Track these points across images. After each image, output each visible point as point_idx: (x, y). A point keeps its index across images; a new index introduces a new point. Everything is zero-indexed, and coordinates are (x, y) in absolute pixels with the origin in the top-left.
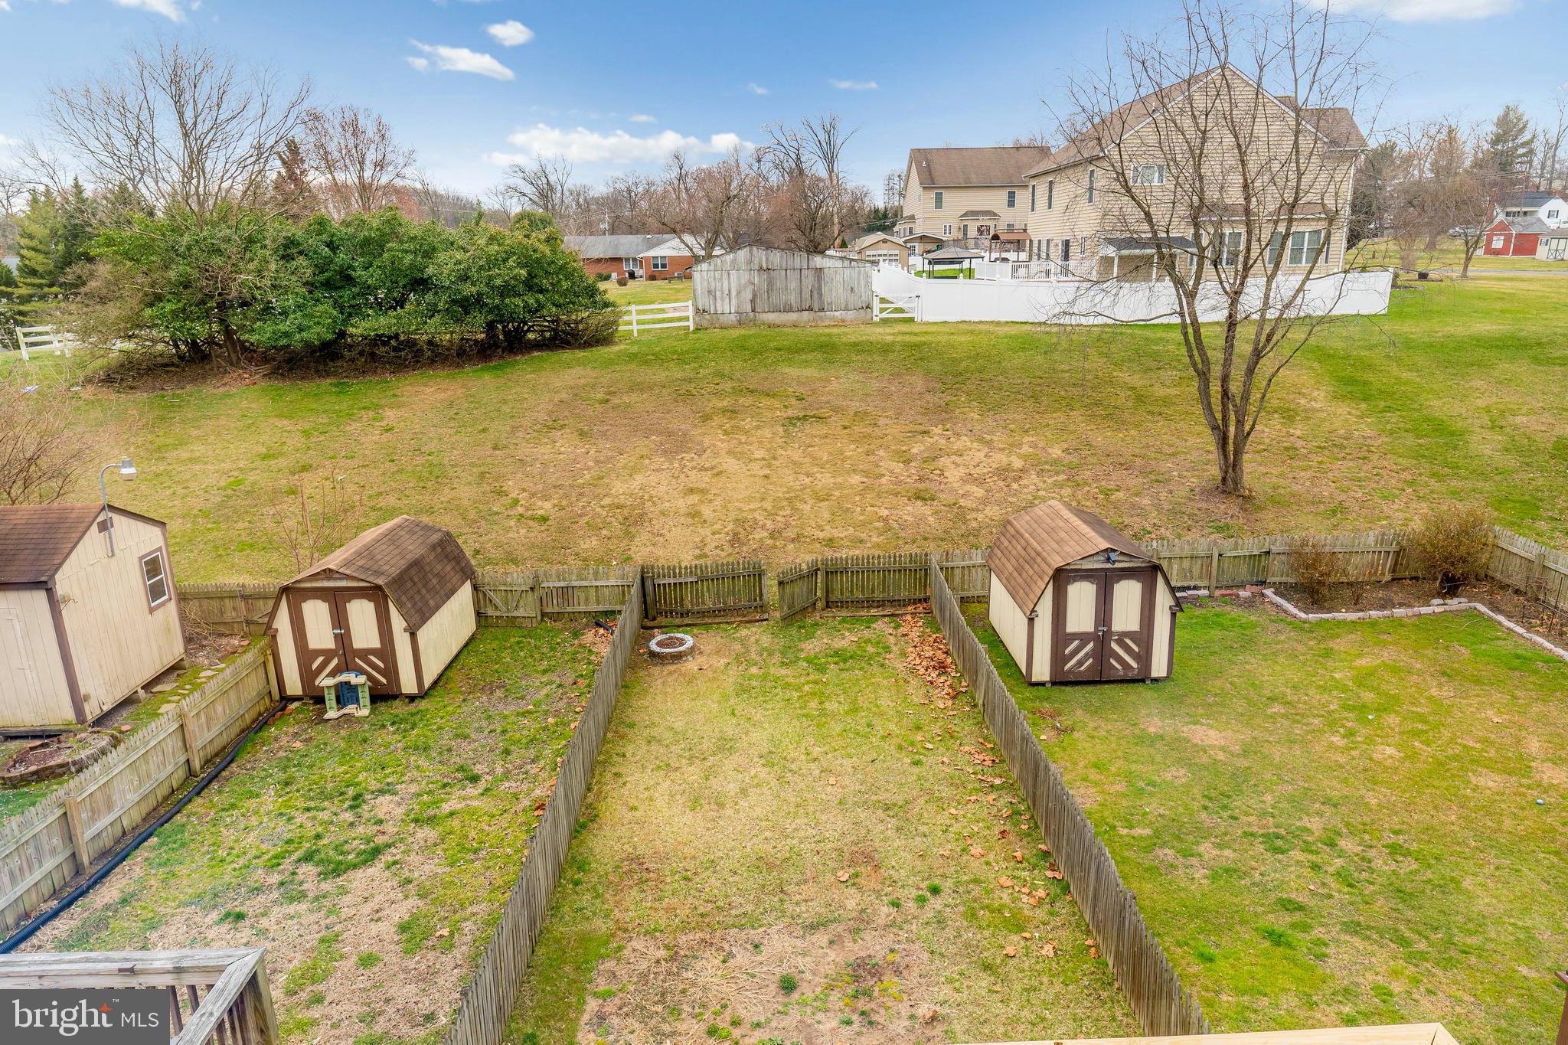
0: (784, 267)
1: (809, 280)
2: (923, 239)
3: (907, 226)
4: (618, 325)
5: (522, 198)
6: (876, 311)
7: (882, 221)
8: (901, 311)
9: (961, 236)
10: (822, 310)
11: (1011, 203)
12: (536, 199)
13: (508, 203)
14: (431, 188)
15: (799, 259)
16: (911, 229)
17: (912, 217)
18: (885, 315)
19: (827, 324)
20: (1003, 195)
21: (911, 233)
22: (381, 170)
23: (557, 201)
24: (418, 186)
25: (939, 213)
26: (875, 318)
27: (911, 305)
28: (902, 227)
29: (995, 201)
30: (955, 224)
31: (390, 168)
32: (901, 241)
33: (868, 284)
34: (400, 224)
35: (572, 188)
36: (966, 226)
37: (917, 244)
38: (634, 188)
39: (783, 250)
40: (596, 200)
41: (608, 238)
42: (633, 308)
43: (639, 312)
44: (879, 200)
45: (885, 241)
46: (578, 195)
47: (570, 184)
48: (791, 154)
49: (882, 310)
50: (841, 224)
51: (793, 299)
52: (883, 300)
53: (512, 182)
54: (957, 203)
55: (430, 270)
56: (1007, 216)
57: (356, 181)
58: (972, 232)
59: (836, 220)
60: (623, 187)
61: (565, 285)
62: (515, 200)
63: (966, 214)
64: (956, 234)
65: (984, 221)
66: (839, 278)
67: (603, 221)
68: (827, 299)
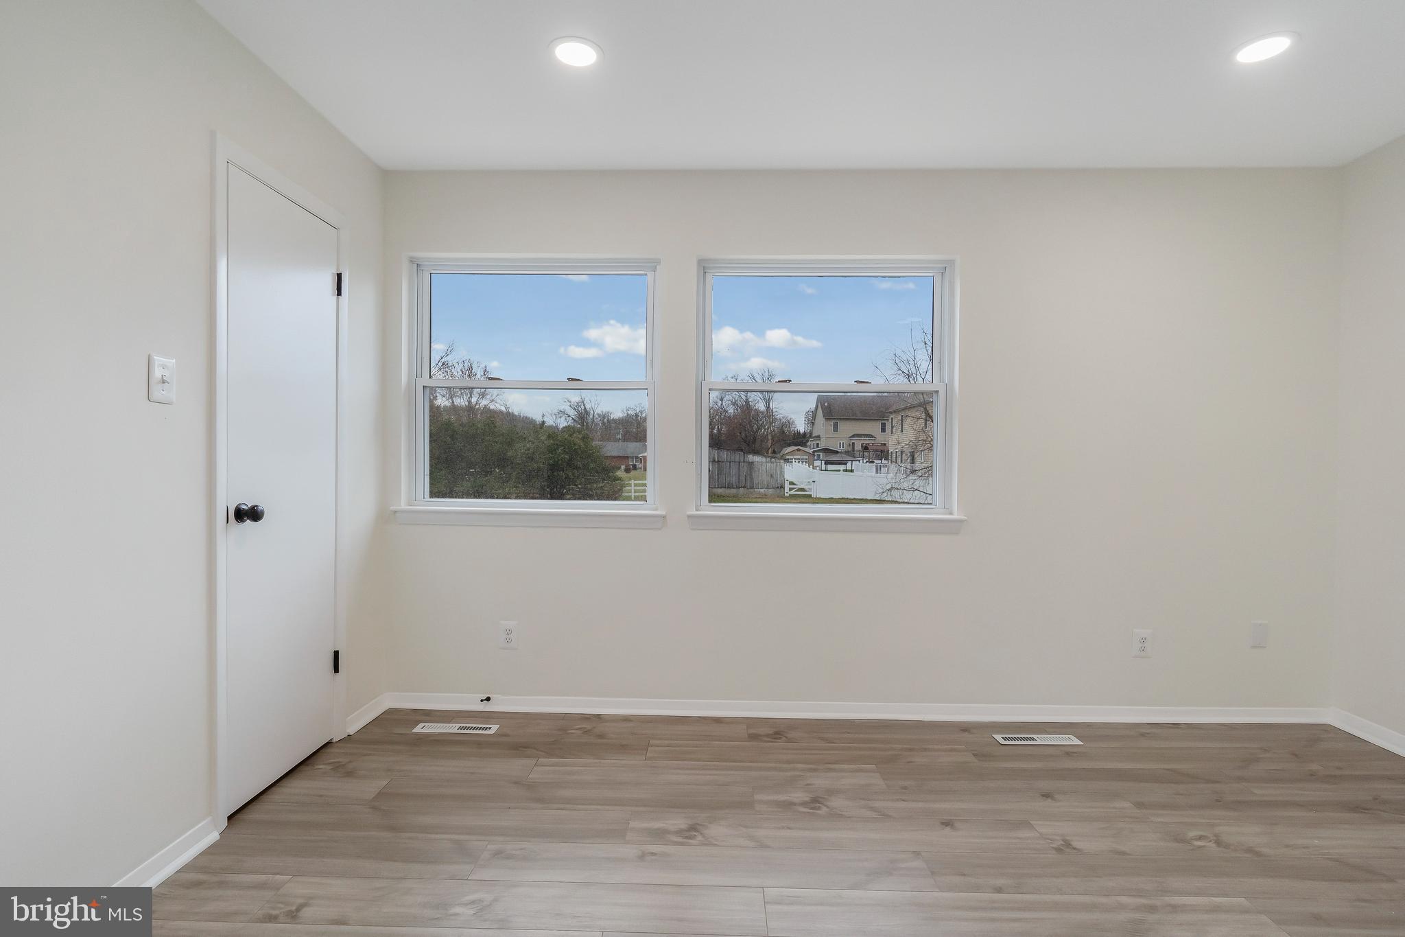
0: (729, 460)
1: (744, 468)
2: (826, 451)
3: (816, 442)
4: (622, 493)
5: (568, 418)
6: (787, 490)
7: (800, 440)
8: (803, 490)
9: (850, 449)
10: (752, 488)
11: (883, 430)
12: (577, 419)
13: (558, 421)
14: (511, 411)
15: (738, 456)
16: (818, 444)
17: (819, 437)
18: (792, 492)
19: (755, 496)
20: (878, 425)
21: (818, 446)
22: (483, 397)
23: (590, 421)
24: (503, 409)
25: (836, 435)
26: (786, 494)
27: (809, 487)
28: (812, 443)
29: (873, 428)
30: (845, 442)
31: (488, 397)
32: (811, 451)
33: (782, 473)
34: (495, 427)
35: (600, 412)
36: (853, 443)
37: (821, 454)
38: (640, 414)
39: (728, 450)
40: (615, 421)
41: (621, 443)
42: (632, 482)
43: (636, 485)
44: (801, 426)
45: (798, 450)
46: (604, 417)
47: (599, 411)
48: (742, 396)
49: (791, 489)
50: (772, 439)
51: (734, 480)
52: (792, 483)
53: (562, 408)
54: (848, 429)
55: (510, 454)
56: (880, 438)
57: (467, 403)
58: (858, 447)
59: (770, 437)
60: (631, 412)
61: (592, 466)
62: (563, 418)
63: (853, 436)
64: (846, 448)
65: (867, 441)
66: (764, 468)
67: (618, 434)
68: (755, 481)
